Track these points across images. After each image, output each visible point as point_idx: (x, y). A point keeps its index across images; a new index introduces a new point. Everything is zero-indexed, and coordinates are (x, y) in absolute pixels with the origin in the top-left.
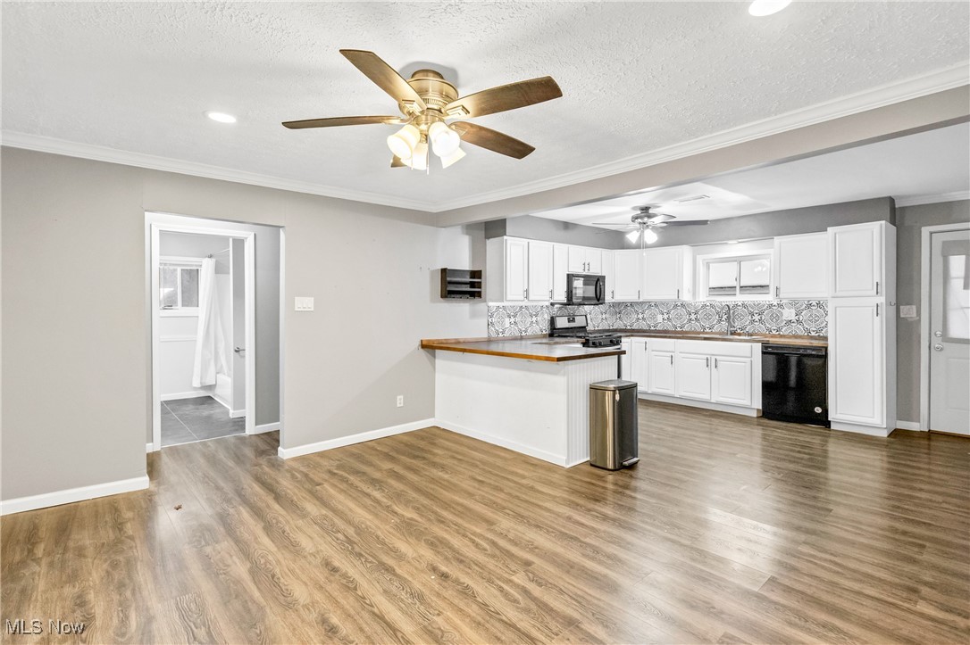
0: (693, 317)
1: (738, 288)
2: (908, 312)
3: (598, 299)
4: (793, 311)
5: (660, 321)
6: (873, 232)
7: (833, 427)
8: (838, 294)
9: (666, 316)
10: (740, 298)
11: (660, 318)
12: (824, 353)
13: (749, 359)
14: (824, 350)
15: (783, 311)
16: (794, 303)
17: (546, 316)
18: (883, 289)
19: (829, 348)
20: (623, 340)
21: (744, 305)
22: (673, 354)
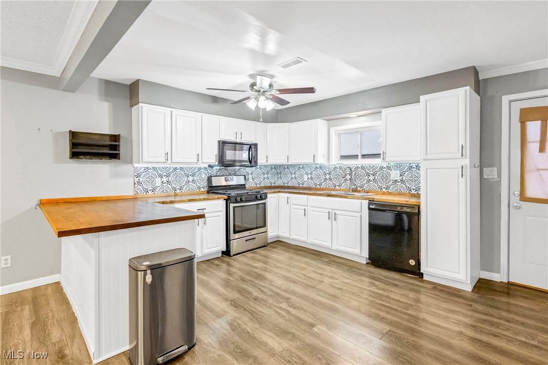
1: (360, 156)
2: (490, 173)
3: (252, 161)
4: (398, 172)
5: (306, 180)
6: (458, 98)
7: (425, 278)
8: (429, 157)
10: (361, 162)
11: (305, 178)
12: (417, 211)
13: (360, 214)
14: (417, 207)
15: (391, 172)
16: (398, 166)
17: (203, 176)
18: (467, 152)
19: (422, 207)
20: (269, 196)
21: (363, 168)
22: (306, 208)
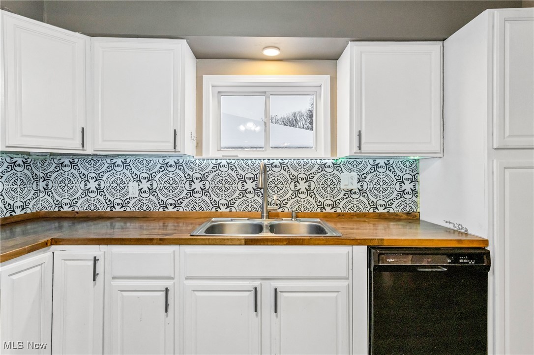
0: (197, 185)
4: (354, 175)
9: (145, 185)
11: (133, 189)
13: (345, 283)
15: (341, 176)
16: (355, 162)
21: (284, 166)
22: (169, 283)
